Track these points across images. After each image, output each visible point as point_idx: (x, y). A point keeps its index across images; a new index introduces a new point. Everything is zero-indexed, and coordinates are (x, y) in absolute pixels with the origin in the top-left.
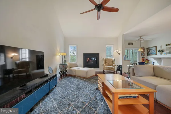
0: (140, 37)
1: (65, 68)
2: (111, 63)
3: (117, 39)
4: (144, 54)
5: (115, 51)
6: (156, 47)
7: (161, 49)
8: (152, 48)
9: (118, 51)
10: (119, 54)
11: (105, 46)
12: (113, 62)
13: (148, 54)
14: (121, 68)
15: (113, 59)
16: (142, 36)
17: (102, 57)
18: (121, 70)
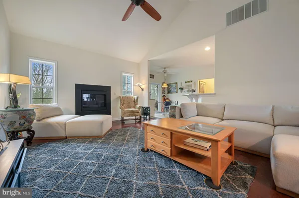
0: (165, 68)
1: (29, 122)
2: (133, 104)
3: (138, 65)
4: (165, 91)
5: (137, 85)
6: (176, 83)
7: (181, 87)
8: (173, 85)
9: (141, 84)
10: (142, 90)
11: (121, 74)
12: (135, 102)
13: (169, 92)
14: (149, 110)
15: (136, 97)
16: (167, 68)
17: (115, 94)
18: (149, 114)
